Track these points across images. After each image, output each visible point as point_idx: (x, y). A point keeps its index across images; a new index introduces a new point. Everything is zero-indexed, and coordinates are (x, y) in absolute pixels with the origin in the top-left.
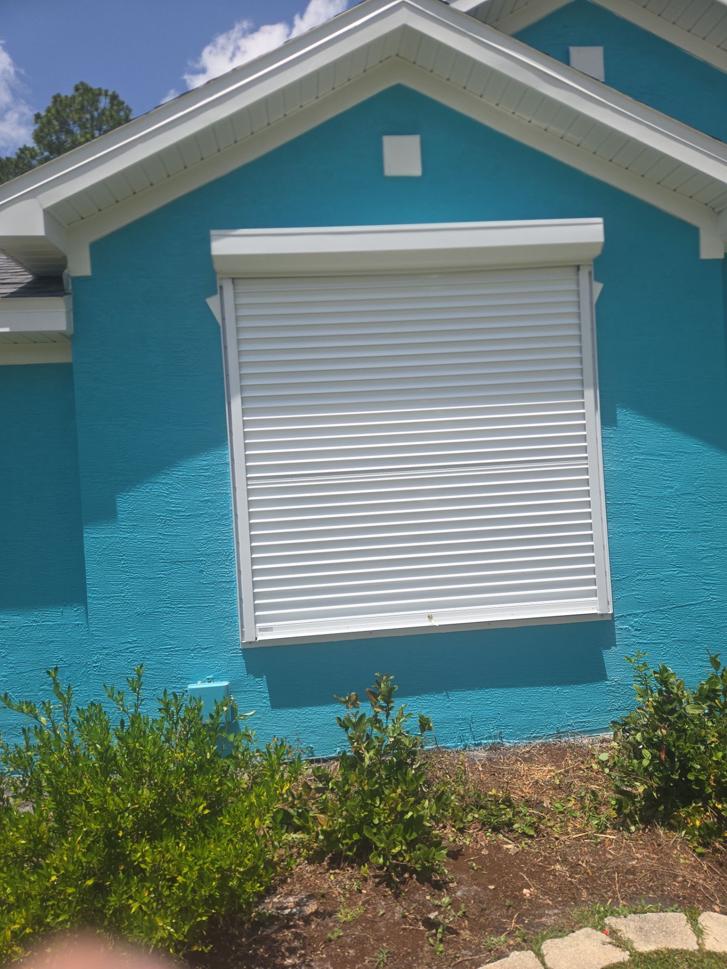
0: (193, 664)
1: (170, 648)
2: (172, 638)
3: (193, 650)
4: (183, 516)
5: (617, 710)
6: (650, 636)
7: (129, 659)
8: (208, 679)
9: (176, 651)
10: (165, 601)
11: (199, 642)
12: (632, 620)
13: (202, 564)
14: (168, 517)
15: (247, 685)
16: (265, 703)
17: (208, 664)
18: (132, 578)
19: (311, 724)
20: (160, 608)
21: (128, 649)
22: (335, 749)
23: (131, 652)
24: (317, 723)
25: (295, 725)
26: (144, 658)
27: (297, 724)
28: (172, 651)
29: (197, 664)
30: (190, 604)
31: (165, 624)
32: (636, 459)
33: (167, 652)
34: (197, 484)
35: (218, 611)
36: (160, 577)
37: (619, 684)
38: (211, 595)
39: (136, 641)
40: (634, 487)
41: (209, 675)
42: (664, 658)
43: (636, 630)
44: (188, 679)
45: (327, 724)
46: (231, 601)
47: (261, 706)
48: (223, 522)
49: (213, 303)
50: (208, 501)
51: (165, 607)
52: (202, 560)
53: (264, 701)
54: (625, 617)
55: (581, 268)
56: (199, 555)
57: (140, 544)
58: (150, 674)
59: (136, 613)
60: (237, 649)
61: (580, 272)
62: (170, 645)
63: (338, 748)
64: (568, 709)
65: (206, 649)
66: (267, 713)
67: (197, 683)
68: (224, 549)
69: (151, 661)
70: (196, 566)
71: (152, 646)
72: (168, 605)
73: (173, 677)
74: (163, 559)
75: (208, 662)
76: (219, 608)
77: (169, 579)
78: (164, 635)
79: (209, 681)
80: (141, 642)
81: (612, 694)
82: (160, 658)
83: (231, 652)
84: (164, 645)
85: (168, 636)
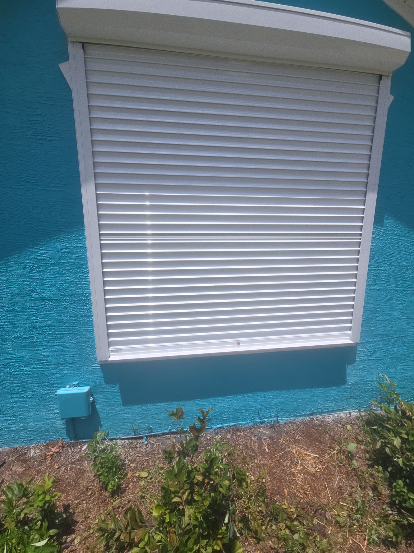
0: (62, 374)
1: (44, 363)
2: (45, 356)
3: (62, 364)
4: (48, 264)
5: (349, 399)
6: (376, 355)
7: (11, 370)
8: (75, 384)
9: (49, 365)
10: (37, 329)
11: (66, 359)
12: (368, 346)
13: (66, 302)
14: (35, 264)
15: (104, 388)
17: (74, 374)
18: (7, 311)
19: (151, 412)
20: (33, 334)
21: (8, 363)
22: (167, 427)
23: (12, 365)
24: (155, 411)
25: (140, 413)
26: (23, 369)
27: (141, 412)
28: (45, 365)
29: (65, 374)
30: (57, 332)
31: (39, 346)
32: (391, 238)
33: (41, 366)
34: (58, 238)
35: (81, 337)
36: (31, 311)
38: (75, 325)
39: (15, 357)
40: (386, 258)
41: (75, 381)
42: (382, 368)
43: (369, 351)
44: (59, 384)
45: (162, 412)
46: (90, 330)
47: (115, 401)
48: (82, 270)
50: (69, 252)
51: (37, 334)
52: (66, 299)
53: (117, 398)
54: (364, 344)
55: (383, 78)
56: (63, 295)
57: (12, 285)
58: (28, 381)
59: (13, 338)
60: (96, 364)
61: (381, 82)
62: (44, 360)
63: (170, 427)
64: (320, 399)
65: (72, 363)
66: (119, 406)
67: (65, 387)
68: (84, 291)
69: (29, 372)
70: (60, 304)
71: (29, 362)
72: (39, 332)
73: (47, 382)
74: (33, 298)
75: (74, 372)
76: (81, 335)
77: (39, 313)
78: (38, 353)
79: (75, 386)
80: (19, 359)
81: (348, 390)
82: (36, 370)
83: (91, 366)
84: (38, 361)
85: (41, 355)
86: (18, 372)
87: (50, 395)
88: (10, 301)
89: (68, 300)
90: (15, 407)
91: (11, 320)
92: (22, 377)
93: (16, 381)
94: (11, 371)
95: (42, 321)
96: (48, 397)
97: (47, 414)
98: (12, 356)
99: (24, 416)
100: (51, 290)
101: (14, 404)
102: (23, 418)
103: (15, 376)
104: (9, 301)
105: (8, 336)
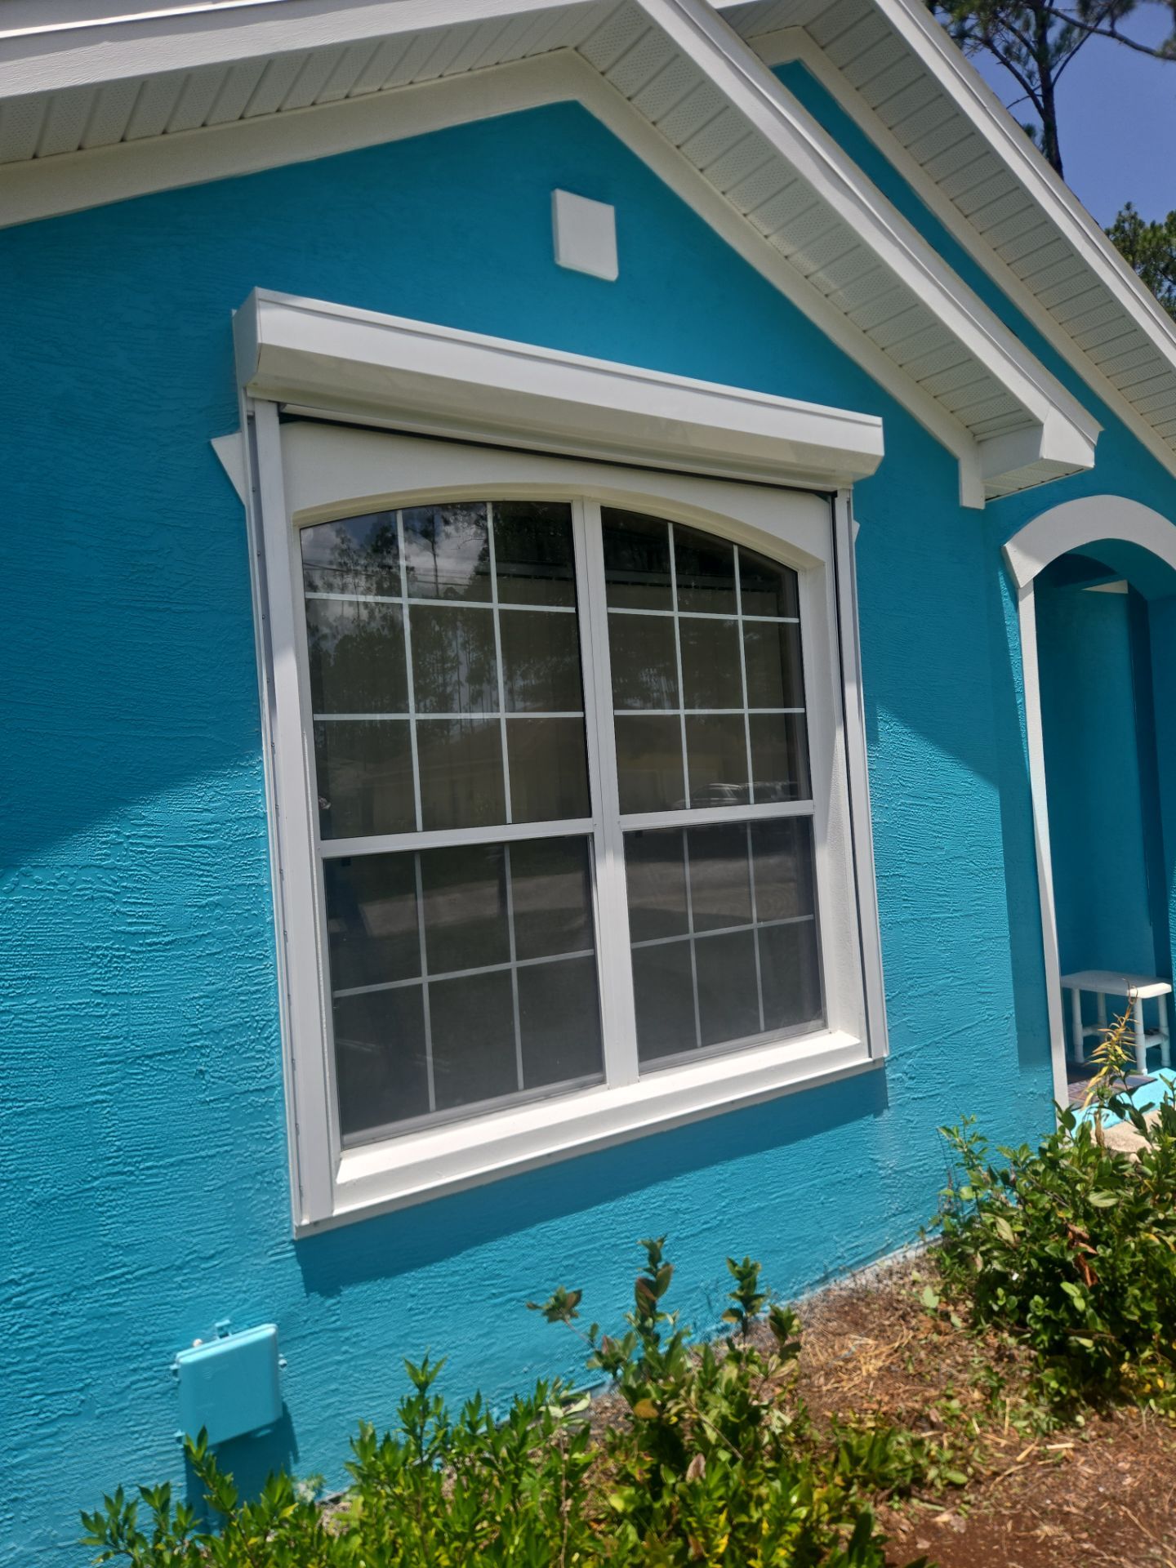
0: (182, 1301)
1: (123, 1274)
2: (129, 1249)
3: (180, 1268)
4: (156, 944)
5: (894, 1215)
6: (925, 1086)
7: (14, 1325)
8: (221, 1329)
9: (137, 1279)
10: (109, 1158)
11: (195, 1245)
12: (905, 1064)
13: (203, 1055)
14: (118, 950)
15: (306, 1321)
16: (346, 1352)
17: (217, 1294)
20: (96, 1178)
21: (10, 1299)
23: (19, 1306)
26: (53, 1314)
28: (128, 1281)
29: (189, 1299)
30: (172, 1156)
31: (110, 1217)
33: (114, 1286)
34: (189, 867)
35: (240, 1163)
36: (98, 1102)
37: (896, 1172)
38: (224, 1126)
39: (32, 1274)
41: (219, 1319)
43: (912, 1078)
44: (169, 1341)
46: (268, 1133)
48: (252, 952)
49: (229, 450)
50: (217, 905)
51: (108, 1175)
52: (202, 1047)
53: (345, 1348)
54: (897, 1060)
55: (838, 495)
56: (194, 1034)
57: (43, 1025)
58: (70, 1351)
59: (29, 1204)
60: (284, 1242)
61: (836, 502)
62: (124, 1266)
64: (837, 1230)
65: (212, 1257)
66: (351, 1376)
67: (191, 1346)
68: (254, 1013)
69: (73, 1317)
70: (186, 1063)
71: (77, 1280)
72: (116, 1169)
73: (134, 1344)
74: (105, 1056)
75: (217, 1287)
76: (241, 1155)
77: (120, 1103)
78: (106, 1245)
79: (222, 1333)
80: (45, 1275)
81: (888, 1190)
82: (97, 1305)
83: (270, 1253)
84: (107, 1270)
85: (118, 1246)
86: (36, 1326)
87: (136, 1390)
88: (33, 1078)
89: (207, 1047)
90: (14, 1467)
91: (28, 1141)
92: (49, 1344)
93: (29, 1362)
94: (16, 1328)
95: (127, 1129)
96: (133, 1399)
97: (127, 1463)
98: (22, 1269)
99: (45, 1495)
100: (161, 1022)
101: (16, 1456)
102: (44, 1504)
103: (26, 1345)
104: (28, 1080)
105: (13, 1199)
